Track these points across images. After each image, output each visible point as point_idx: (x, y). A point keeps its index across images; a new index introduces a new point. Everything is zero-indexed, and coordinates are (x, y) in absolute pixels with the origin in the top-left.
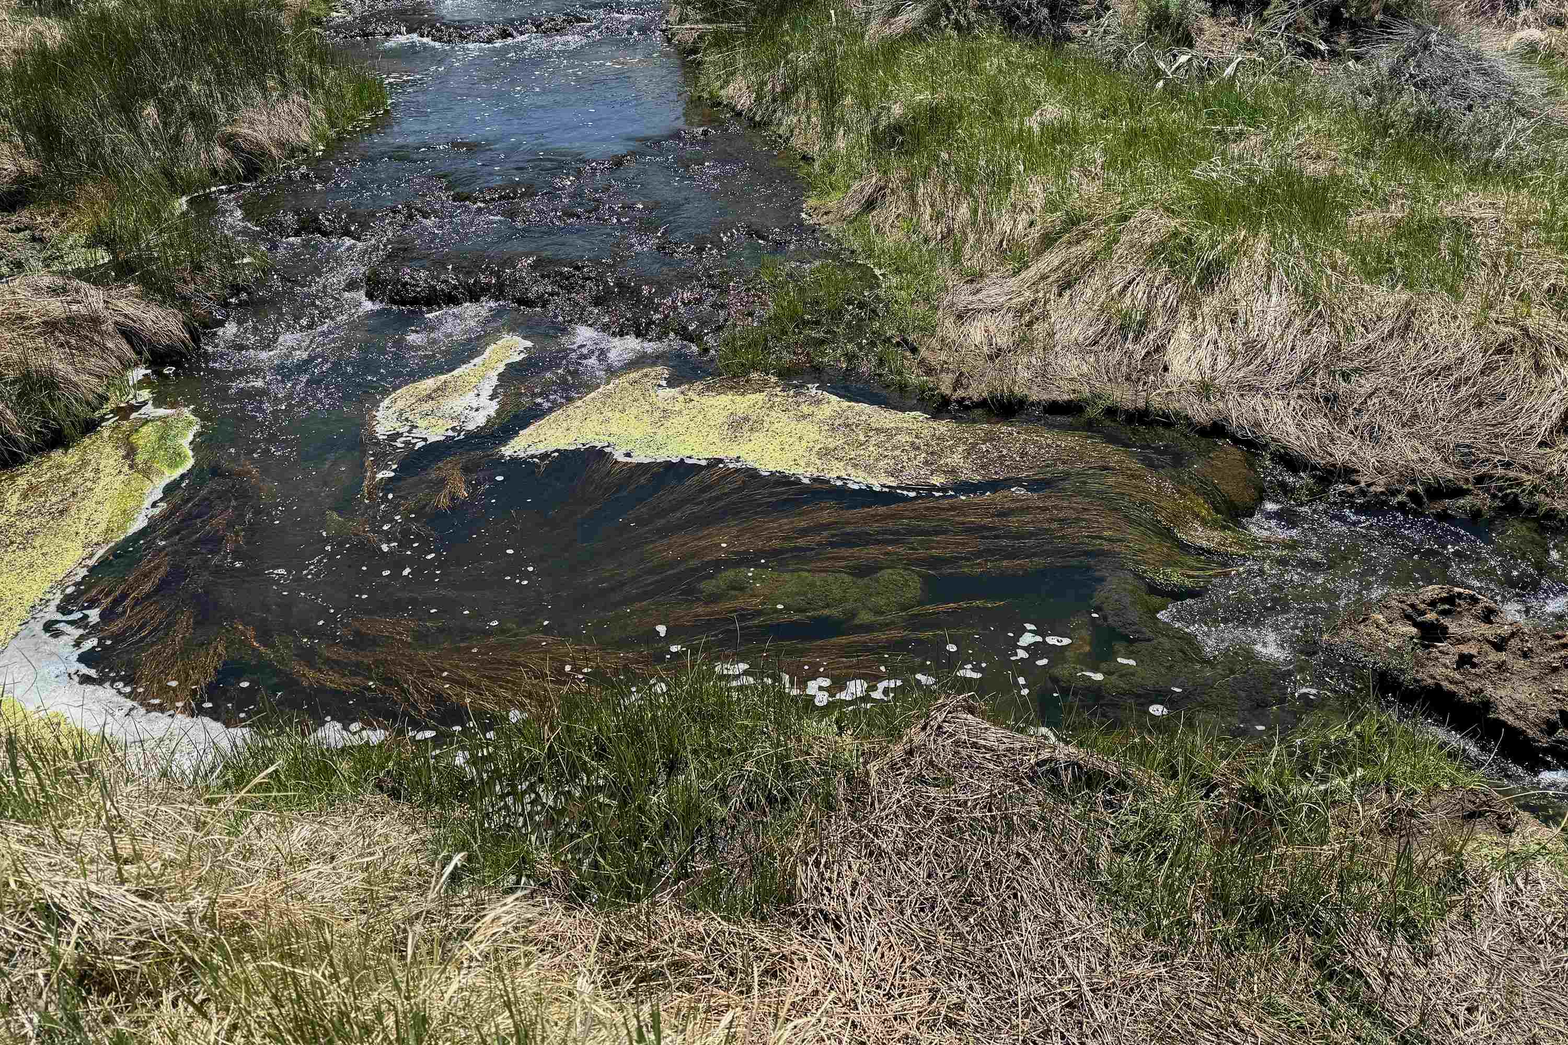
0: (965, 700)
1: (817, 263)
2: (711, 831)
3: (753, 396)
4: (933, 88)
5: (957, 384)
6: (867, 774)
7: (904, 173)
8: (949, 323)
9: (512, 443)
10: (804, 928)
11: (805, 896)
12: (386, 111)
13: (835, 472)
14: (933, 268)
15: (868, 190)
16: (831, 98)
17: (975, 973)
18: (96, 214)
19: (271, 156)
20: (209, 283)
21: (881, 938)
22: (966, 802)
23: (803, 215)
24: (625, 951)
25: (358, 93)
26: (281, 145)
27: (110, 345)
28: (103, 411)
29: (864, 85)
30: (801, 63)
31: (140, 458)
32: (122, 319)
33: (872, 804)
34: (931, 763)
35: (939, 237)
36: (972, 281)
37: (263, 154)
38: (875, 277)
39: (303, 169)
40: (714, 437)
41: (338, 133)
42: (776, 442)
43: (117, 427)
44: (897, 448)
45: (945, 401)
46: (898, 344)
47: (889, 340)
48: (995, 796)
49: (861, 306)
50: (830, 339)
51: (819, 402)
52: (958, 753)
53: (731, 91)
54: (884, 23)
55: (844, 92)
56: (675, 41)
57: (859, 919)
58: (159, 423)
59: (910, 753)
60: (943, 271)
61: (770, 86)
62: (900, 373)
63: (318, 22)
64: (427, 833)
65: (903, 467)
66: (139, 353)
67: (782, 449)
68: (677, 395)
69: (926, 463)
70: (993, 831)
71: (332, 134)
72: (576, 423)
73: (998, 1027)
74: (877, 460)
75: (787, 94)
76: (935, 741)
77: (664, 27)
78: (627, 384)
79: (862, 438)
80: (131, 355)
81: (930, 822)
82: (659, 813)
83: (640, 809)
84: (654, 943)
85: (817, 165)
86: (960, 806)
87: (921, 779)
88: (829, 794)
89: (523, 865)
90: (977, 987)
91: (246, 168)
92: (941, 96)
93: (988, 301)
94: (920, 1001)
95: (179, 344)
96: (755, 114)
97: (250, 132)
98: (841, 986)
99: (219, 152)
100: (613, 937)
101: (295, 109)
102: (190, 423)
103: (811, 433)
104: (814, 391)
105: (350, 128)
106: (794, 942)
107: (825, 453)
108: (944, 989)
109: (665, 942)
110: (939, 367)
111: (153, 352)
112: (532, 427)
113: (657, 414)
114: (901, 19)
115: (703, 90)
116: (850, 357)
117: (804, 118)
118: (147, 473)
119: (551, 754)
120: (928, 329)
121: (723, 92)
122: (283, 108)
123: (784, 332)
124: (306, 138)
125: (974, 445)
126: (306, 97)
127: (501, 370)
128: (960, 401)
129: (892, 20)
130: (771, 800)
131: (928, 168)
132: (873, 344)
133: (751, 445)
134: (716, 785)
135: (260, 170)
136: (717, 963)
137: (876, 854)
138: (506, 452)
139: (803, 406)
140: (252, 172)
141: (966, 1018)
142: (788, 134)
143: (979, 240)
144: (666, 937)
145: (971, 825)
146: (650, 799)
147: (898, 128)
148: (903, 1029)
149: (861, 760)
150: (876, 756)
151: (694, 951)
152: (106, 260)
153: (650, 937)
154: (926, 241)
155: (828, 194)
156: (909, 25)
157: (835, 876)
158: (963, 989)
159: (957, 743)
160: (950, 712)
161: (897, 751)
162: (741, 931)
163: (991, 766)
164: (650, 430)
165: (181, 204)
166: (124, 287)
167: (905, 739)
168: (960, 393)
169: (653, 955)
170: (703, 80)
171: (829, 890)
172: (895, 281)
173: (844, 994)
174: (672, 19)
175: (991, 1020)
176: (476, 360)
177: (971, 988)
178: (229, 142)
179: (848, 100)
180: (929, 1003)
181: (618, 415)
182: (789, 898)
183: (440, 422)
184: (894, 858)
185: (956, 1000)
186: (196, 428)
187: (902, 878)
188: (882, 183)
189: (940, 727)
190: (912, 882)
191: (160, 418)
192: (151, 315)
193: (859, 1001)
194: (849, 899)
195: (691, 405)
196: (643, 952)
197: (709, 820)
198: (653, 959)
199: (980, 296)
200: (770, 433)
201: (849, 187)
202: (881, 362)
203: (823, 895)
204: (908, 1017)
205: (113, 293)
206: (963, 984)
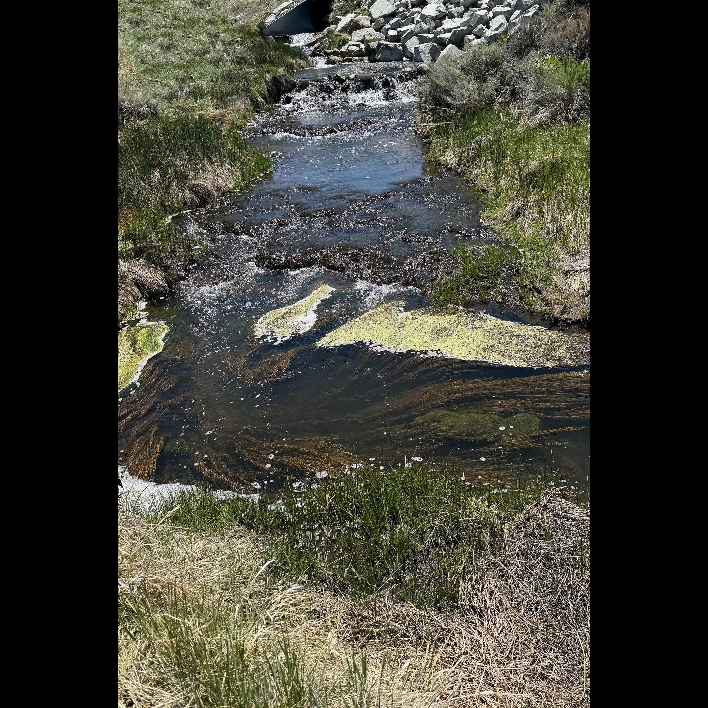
0: (561, 490)
1: (487, 246)
2: (414, 557)
3: (449, 317)
4: (554, 153)
5: (563, 311)
6: (502, 530)
7: (536, 197)
8: (560, 277)
9: (322, 340)
10: (463, 616)
11: (463, 597)
12: (271, 172)
13: (493, 359)
14: (552, 248)
15: (517, 207)
16: (498, 159)
17: (560, 649)
18: (128, 225)
19: (213, 195)
20: (179, 258)
21: (506, 625)
22: (559, 550)
23: (481, 221)
24: (362, 621)
25: (257, 163)
26: (218, 189)
27: (129, 289)
28: (123, 322)
29: (516, 152)
30: (483, 142)
31: (138, 346)
32: (136, 276)
33: (505, 548)
34: (540, 526)
35: (555, 231)
36: (573, 255)
37: (209, 194)
38: (519, 253)
39: (228, 201)
40: (427, 339)
41: (246, 183)
42: (460, 342)
43: (129, 330)
44: (527, 346)
45: (556, 320)
46: (530, 289)
47: (525, 286)
48: (576, 547)
49: (511, 268)
50: (493, 286)
51: (485, 320)
52: (555, 521)
53: (446, 157)
54: (529, 119)
55: (506, 156)
56: (418, 132)
57: (493, 612)
58: (149, 328)
59: (528, 519)
60: (557, 248)
61: (466, 154)
62: (531, 305)
63: (240, 128)
64: (262, 549)
65: (531, 356)
66: (143, 293)
67: (463, 346)
68: (409, 316)
69: (544, 354)
70: (574, 567)
71: (243, 183)
72: (355, 330)
73: (572, 682)
74: (516, 352)
75: (475, 158)
76: (542, 513)
77: (413, 125)
78: (383, 310)
79: (508, 340)
80: (139, 294)
81: (537, 560)
82: (386, 546)
83: (376, 542)
84: (378, 618)
85: (489, 195)
86: (555, 552)
87: (533, 535)
88: (480, 541)
89: (312, 569)
90: (560, 657)
91: (201, 201)
92: (558, 157)
93: (582, 265)
94: (526, 663)
95: (162, 289)
96: (458, 168)
97: (203, 183)
98: (481, 650)
99: (188, 193)
100: (356, 613)
101: (226, 172)
102: (164, 329)
103: (480, 337)
104: (483, 314)
105: (252, 180)
106: (457, 623)
107: (487, 348)
108: (540, 656)
109: (384, 618)
110: (553, 302)
111: (149, 293)
112: (333, 332)
113: (398, 326)
114: (538, 116)
115: (431, 157)
116: (504, 296)
117: (484, 170)
118: (140, 353)
119: (330, 509)
120: (547, 280)
121: (441, 158)
122: (220, 171)
123: (468, 283)
124: (230, 186)
125: (572, 345)
126: (231, 165)
127: (318, 303)
128: (565, 321)
129: (533, 117)
130: (448, 542)
131: (550, 195)
132: (516, 289)
133: (446, 343)
134: (417, 532)
135: (208, 203)
136: (412, 631)
137: (504, 576)
138: (319, 344)
139: (476, 322)
140: (203, 203)
141: (553, 675)
142: (475, 179)
143: (578, 233)
144: (385, 615)
145: (561, 563)
146: (381, 537)
147: (534, 174)
148: (515, 678)
149: (499, 522)
150: (509, 520)
151: (400, 624)
152: (131, 248)
153: (376, 614)
154: (548, 233)
155: (495, 209)
156: (542, 120)
157: (480, 587)
158: (553, 658)
159: (555, 515)
160: (551, 497)
161: (520, 517)
162: (426, 615)
163: (574, 529)
164: (392, 333)
165: (169, 219)
166: (138, 260)
167: (525, 511)
168: (565, 316)
169: (377, 625)
170: (432, 152)
171: (477, 595)
172: (529, 254)
173: (482, 655)
174: (417, 121)
175: (568, 678)
176: (306, 298)
177: (557, 657)
178: (194, 189)
179: (508, 160)
180: (532, 664)
181: (377, 326)
182: (454, 598)
183: (286, 330)
184: (516, 579)
185: (548, 664)
186: (166, 331)
187: (520, 591)
188: (525, 203)
189: (545, 505)
190: (526, 593)
191: (149, 326)
192: (150, 275)
193: (490, 659)
194: (488, 601)
195: (415, 321)
196: (371, 623)
197: (414, 551)
198: (377, 627)
199: (577, 263)
200: (457, 337)
201: (506, 205)
202: (521, 299)
203: (473, 598)
204: (518, 671)
205: (132, 263)
206: (552, 655)
